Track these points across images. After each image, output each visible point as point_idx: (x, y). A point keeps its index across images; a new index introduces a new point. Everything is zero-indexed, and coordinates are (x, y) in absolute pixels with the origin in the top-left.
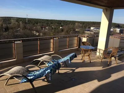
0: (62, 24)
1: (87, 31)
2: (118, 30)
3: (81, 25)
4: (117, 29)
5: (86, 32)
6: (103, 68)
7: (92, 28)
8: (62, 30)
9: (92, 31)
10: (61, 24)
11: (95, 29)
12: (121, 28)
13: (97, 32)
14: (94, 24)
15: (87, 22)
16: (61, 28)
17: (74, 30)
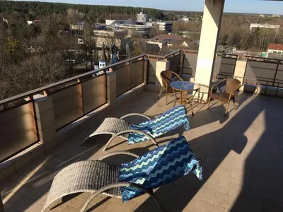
0: (31, 12)
1: (100, 29)
2: (162, 25)
3: (81, 14)
4: (161, 23)
5: (98, 31)
6: (221, 122)
7: (109, 22)
8: (36, 30)
9: (110, 30)
10: (26, 11)
11: (116, 25)
12: (167, 19)
13: (120, 30)
14: (112, 12)
15: (94, 6)
16: (30, 22)
17: (67, 28)
